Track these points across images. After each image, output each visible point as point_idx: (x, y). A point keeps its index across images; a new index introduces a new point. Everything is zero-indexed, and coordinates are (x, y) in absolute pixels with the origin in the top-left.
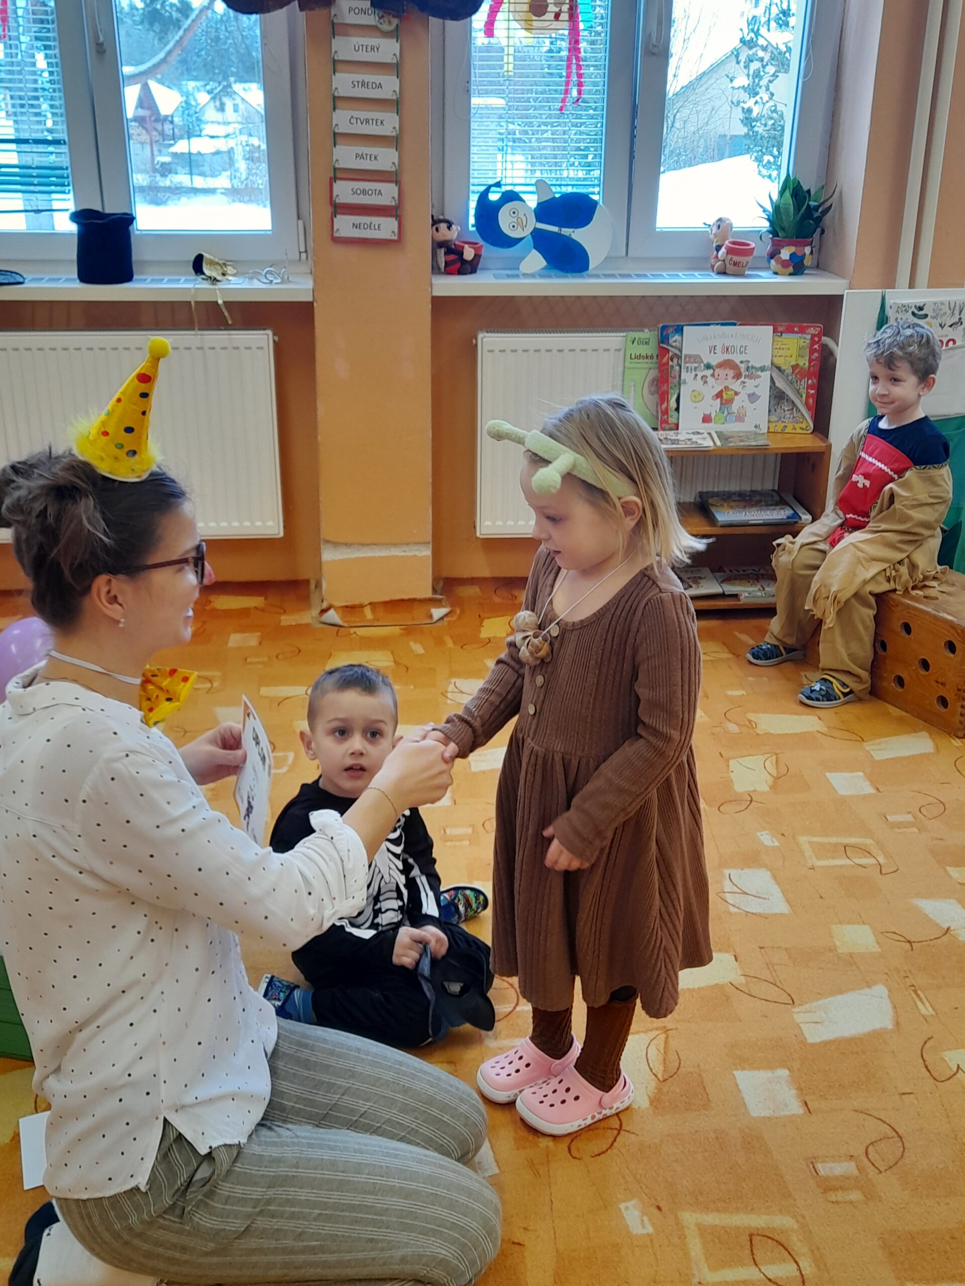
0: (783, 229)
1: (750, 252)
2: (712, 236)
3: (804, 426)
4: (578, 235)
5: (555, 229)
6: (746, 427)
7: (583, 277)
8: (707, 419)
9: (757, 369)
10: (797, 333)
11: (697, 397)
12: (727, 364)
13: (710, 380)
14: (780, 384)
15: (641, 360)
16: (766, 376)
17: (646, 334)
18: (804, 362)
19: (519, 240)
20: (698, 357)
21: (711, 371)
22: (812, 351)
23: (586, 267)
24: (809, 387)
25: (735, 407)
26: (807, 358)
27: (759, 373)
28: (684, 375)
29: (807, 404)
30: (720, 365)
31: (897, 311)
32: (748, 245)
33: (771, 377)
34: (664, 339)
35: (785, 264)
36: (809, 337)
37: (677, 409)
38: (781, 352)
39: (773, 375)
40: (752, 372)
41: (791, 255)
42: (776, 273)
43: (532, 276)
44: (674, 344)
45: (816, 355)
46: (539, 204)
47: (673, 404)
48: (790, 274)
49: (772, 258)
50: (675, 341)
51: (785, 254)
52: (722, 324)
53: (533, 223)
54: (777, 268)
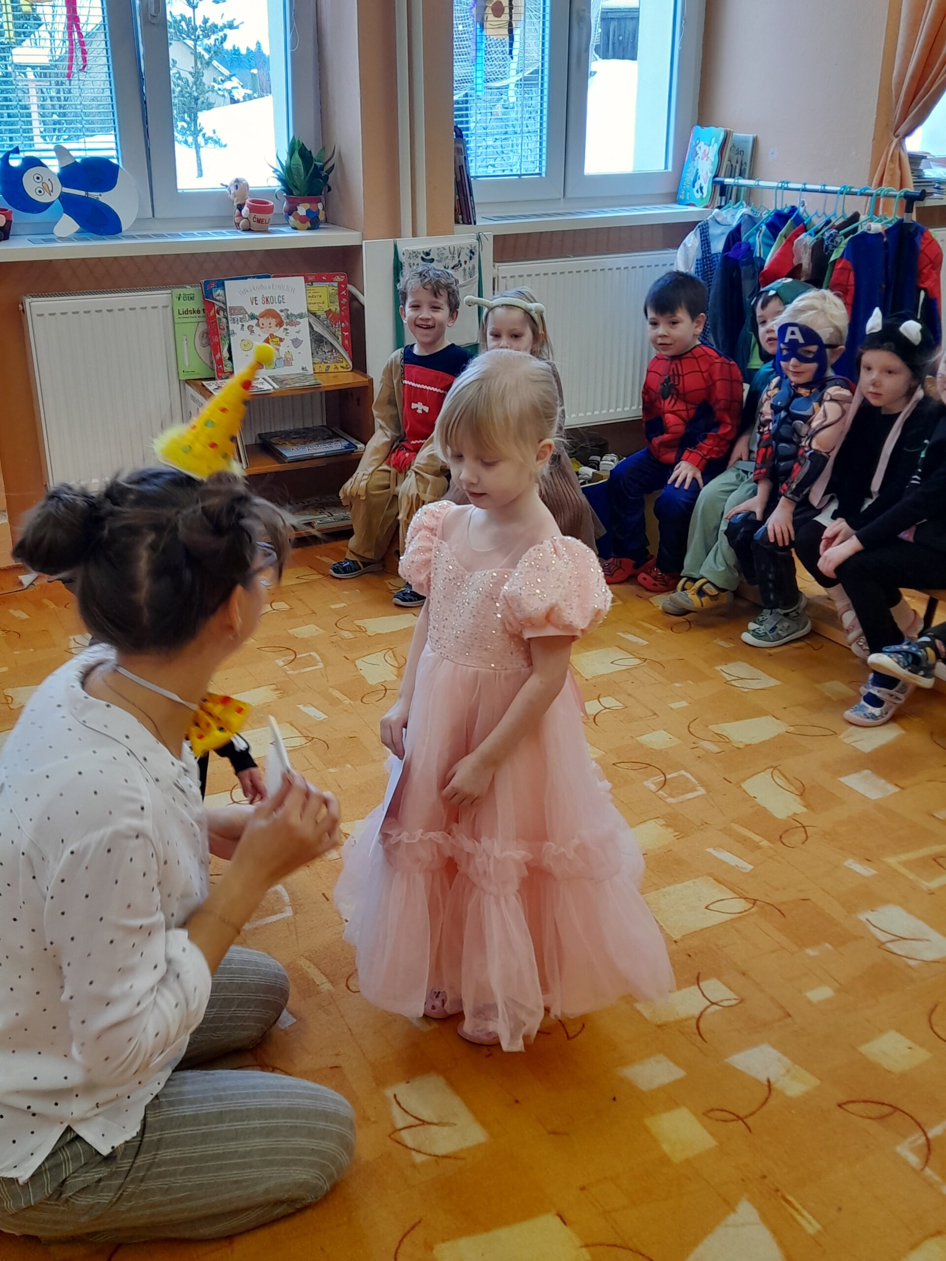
0: (296, 187)
1: (270, 210)
2: (231, 196)
3: (344, 365)
4: (105, 198)
5: (83, 193)
6: (295, 369)
7: (120, 238)
9: (296, 316)
10: (325, 281)
11: (247, 346)
12: (270, 314)
13: (255, 329)
14: (318, 329)
15: (189, 315)
16: (304, 323)
17: (189, 290)
18: (336, 307)
19: (48, 205)
20: (242, 308)
21: (256, 321)
22: (341, 297)
23: (120, 231)
24: (343, 330)
25: (283, 352)
26: (338, 304)
27: (298, 320)
28: (232, 326)
29: (344, 346)
30: (263, 315)
31: (410, 258)
32: (267, 203)
33: (310, 324)
34: (207, 295)
35: (302, 220)
36: (336, 284)
37: (230, 359)
38: (314, 300)
39: (311, 321)
40: (292, 320)
41: (307, 211)
42: (295, 228)
43: (68, 239)
44: (218, 298)
45: (345, 300)
46: (62, 169)
47: (226, 354)
48: (308, 229)
49: (290, 215)
50: (218, 295)
51: (302, 210)
52: (259, 277)
53: (59, 188)
54: (297, 224)
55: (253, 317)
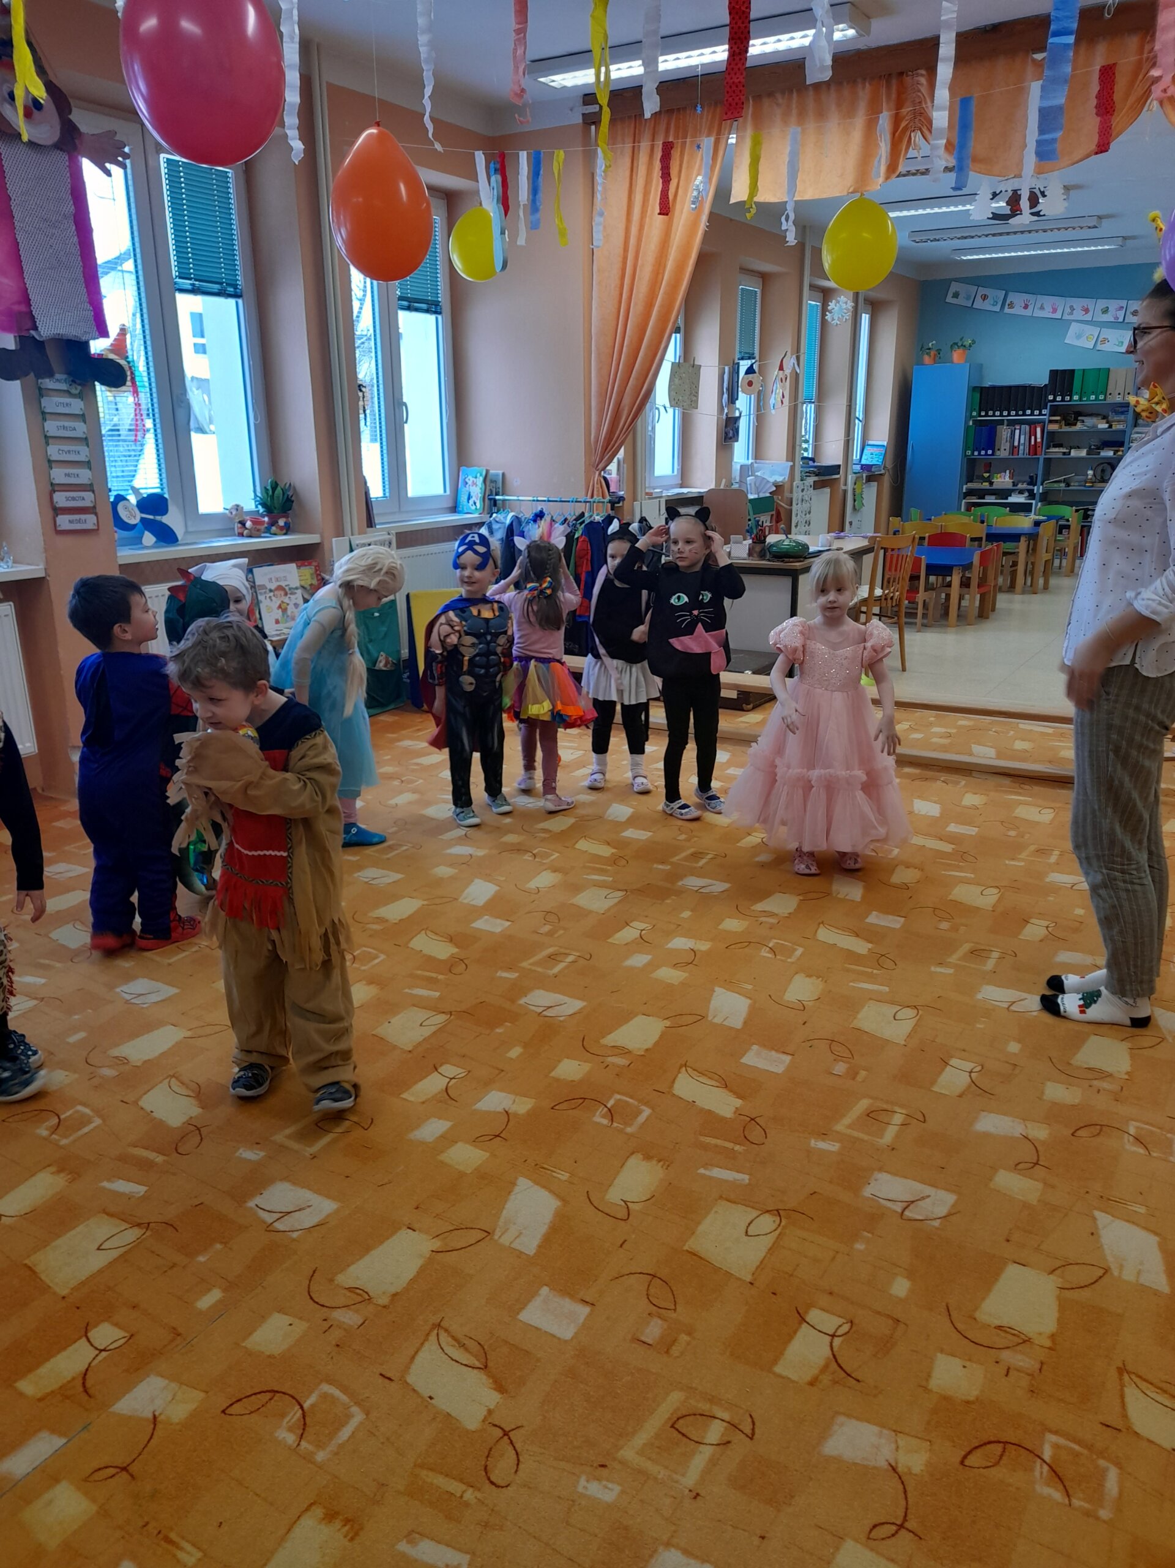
0: (276, 509)
1: (262, 523)
4: (165, 519)
5: (151, 517)
7: (176, 546)
8: (277, 622)
9: (294, 589)
10: (307, 566)
11: (269, 608)
12: (280, 588)
13: (273, 598)
16: (299, 593)
19: (134, 526)
20: (264, 586)
21: (273, 593)
22: (316, 575)
23: (176, 540)
25: (289, 612)
27: (296, 591)
28: (260, 597)
30: (276, 589)
32: (257, 519)
35: (281, 528)
36: (314, 567)
37: (261, 619)
38: (302, 577)
40: (293, 591)
41: (283, 523)
42: (279, 534)
43: (151, 547)
45: (319, 577)
46: (138, 502)
47: (258, 616)
48: (285, 534)
49: (272, 525)
51: (281, 522)
53: (139, 516)
54: (278, 531)
55: (271, 591)
